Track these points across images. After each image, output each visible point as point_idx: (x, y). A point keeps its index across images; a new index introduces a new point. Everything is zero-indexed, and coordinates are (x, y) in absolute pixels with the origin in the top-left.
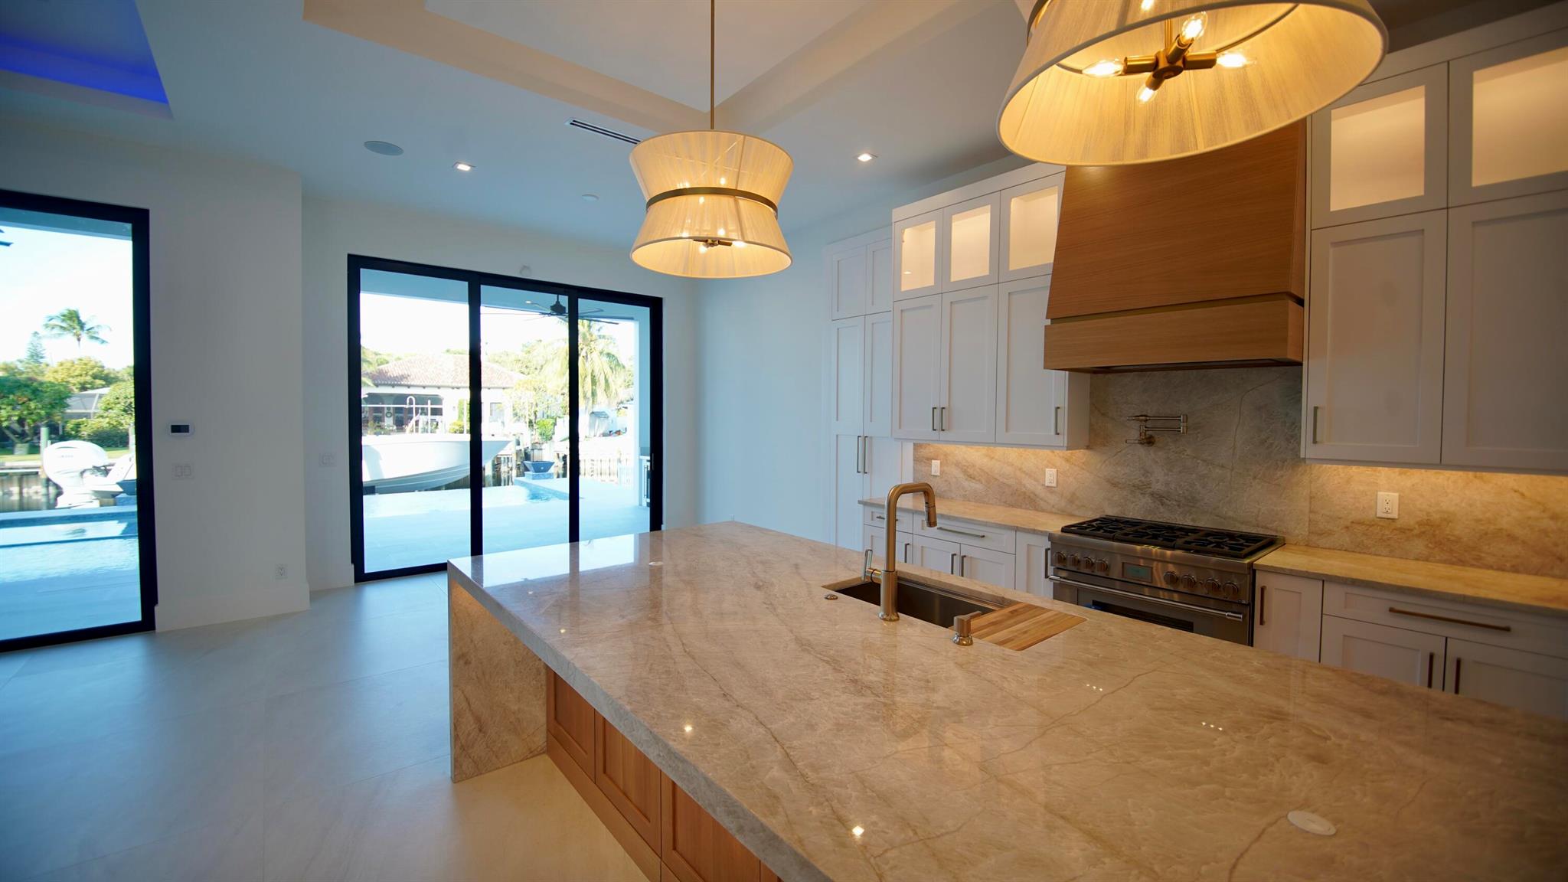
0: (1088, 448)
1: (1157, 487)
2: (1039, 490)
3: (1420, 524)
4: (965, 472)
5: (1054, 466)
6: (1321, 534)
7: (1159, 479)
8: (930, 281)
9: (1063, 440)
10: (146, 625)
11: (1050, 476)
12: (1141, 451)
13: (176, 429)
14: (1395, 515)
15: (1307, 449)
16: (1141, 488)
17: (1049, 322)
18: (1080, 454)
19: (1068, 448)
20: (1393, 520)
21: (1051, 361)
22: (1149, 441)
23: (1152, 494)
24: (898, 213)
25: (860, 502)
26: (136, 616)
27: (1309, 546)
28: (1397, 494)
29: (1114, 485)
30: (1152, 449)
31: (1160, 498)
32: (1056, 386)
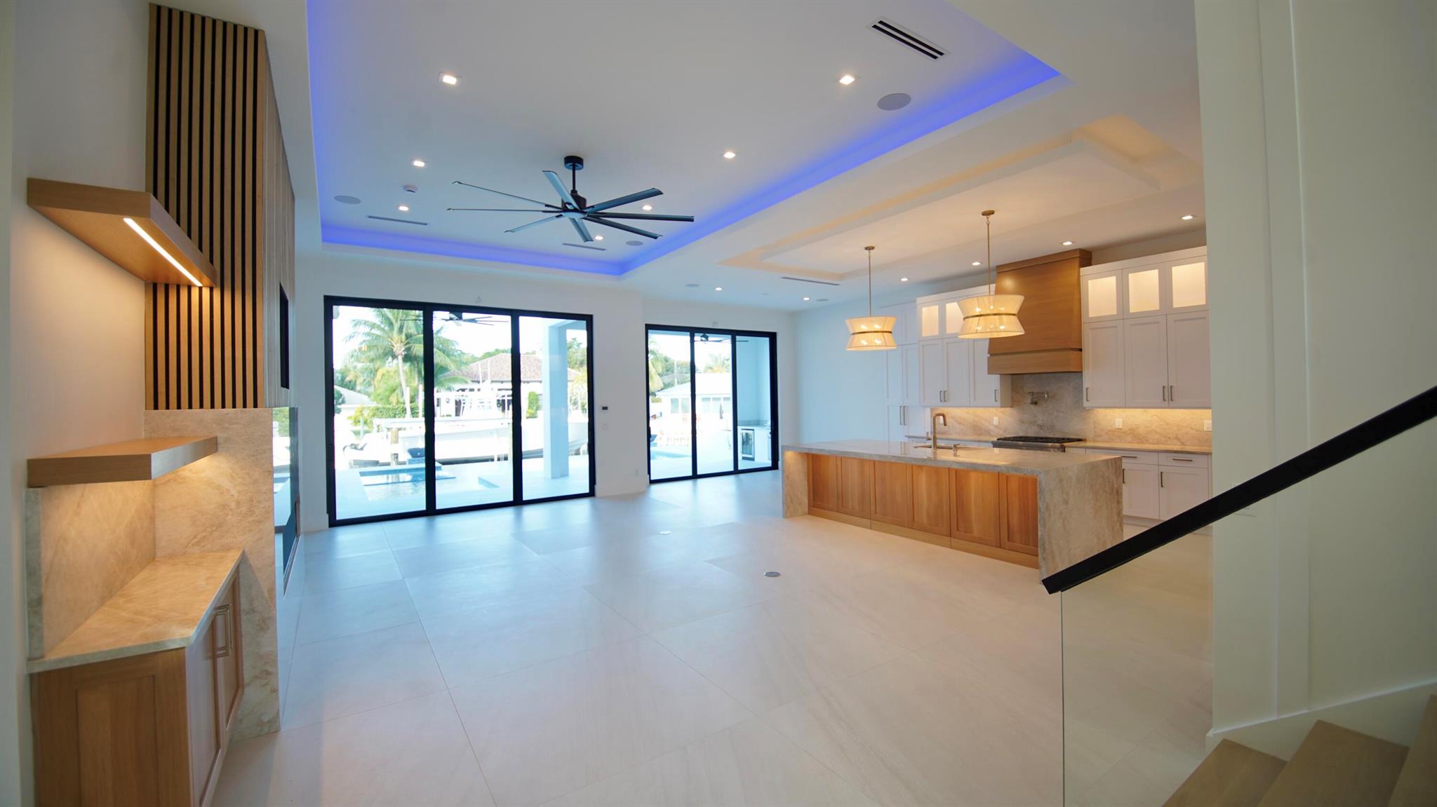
0: (1011, 407)
1: (1040, 422)
2: (992, 428)
3: (1129, 429)
4: (957, 421)
5: (997, 416)
6: (1098, 436)
7: (1041, 419)
8: (936, 333)
9: (999, 403)
10: (591, 494)
11: (996, 421)
12: (1033, 407)
13: (605, 408)
14: (1121, 427)
15: (1086, 404)
16: (1033, 423)
17: (989, 355)
18: (1008, 410)
19: (1001, 407)
20: (1120, 429)
21: (991, 370)
22: (1035, 403)
23: (1037, 425)
24: (919, 300)
25: (906, 436)
26: (587, 490)
27: (1094, 441)
28: (1121, 419)
29: (1023, 422)
30: (1037, 407)
31: (1041, 427)
32: (995, 381)
